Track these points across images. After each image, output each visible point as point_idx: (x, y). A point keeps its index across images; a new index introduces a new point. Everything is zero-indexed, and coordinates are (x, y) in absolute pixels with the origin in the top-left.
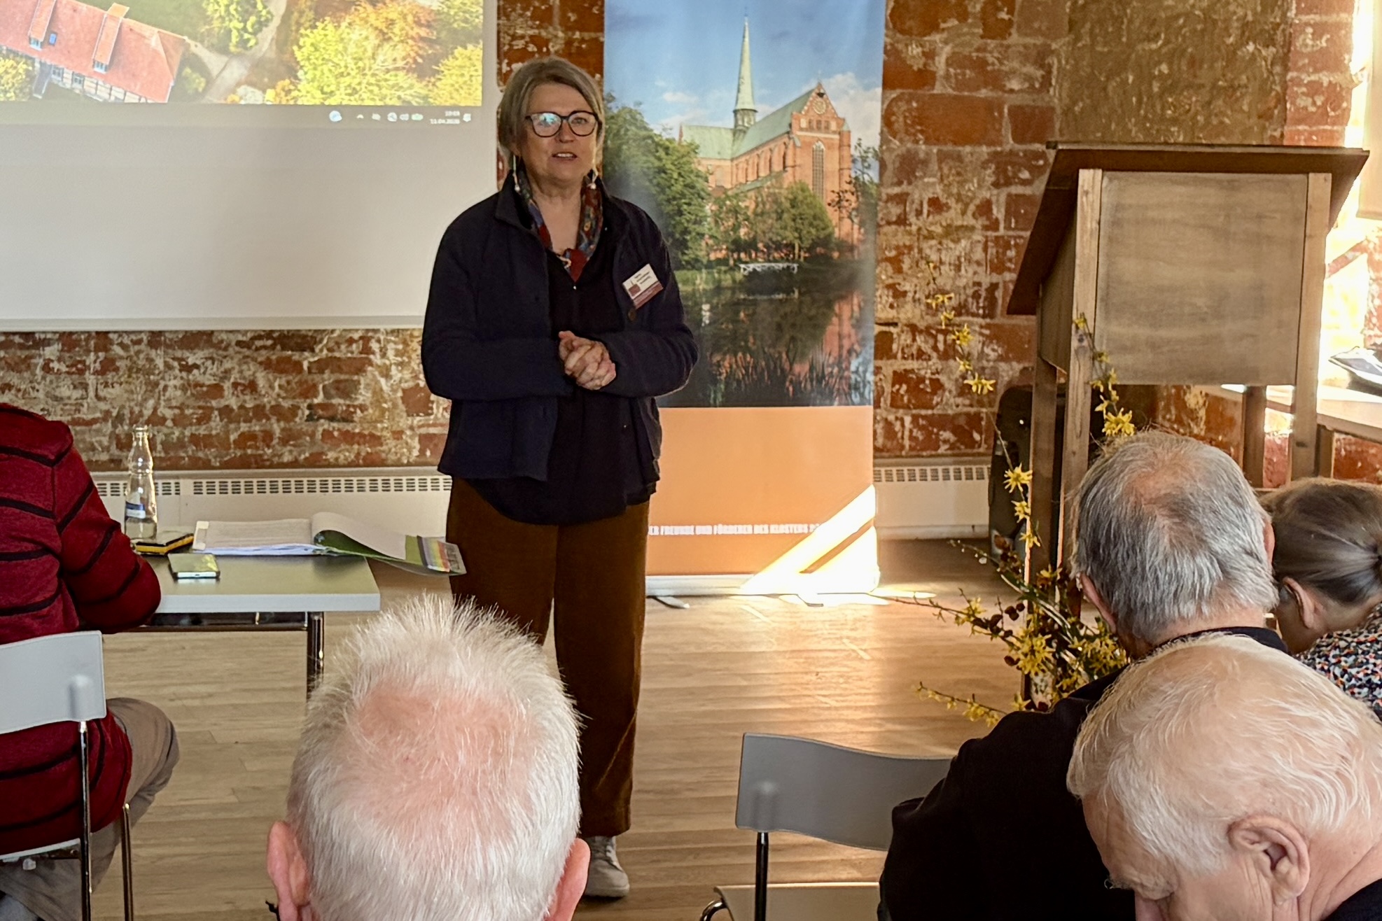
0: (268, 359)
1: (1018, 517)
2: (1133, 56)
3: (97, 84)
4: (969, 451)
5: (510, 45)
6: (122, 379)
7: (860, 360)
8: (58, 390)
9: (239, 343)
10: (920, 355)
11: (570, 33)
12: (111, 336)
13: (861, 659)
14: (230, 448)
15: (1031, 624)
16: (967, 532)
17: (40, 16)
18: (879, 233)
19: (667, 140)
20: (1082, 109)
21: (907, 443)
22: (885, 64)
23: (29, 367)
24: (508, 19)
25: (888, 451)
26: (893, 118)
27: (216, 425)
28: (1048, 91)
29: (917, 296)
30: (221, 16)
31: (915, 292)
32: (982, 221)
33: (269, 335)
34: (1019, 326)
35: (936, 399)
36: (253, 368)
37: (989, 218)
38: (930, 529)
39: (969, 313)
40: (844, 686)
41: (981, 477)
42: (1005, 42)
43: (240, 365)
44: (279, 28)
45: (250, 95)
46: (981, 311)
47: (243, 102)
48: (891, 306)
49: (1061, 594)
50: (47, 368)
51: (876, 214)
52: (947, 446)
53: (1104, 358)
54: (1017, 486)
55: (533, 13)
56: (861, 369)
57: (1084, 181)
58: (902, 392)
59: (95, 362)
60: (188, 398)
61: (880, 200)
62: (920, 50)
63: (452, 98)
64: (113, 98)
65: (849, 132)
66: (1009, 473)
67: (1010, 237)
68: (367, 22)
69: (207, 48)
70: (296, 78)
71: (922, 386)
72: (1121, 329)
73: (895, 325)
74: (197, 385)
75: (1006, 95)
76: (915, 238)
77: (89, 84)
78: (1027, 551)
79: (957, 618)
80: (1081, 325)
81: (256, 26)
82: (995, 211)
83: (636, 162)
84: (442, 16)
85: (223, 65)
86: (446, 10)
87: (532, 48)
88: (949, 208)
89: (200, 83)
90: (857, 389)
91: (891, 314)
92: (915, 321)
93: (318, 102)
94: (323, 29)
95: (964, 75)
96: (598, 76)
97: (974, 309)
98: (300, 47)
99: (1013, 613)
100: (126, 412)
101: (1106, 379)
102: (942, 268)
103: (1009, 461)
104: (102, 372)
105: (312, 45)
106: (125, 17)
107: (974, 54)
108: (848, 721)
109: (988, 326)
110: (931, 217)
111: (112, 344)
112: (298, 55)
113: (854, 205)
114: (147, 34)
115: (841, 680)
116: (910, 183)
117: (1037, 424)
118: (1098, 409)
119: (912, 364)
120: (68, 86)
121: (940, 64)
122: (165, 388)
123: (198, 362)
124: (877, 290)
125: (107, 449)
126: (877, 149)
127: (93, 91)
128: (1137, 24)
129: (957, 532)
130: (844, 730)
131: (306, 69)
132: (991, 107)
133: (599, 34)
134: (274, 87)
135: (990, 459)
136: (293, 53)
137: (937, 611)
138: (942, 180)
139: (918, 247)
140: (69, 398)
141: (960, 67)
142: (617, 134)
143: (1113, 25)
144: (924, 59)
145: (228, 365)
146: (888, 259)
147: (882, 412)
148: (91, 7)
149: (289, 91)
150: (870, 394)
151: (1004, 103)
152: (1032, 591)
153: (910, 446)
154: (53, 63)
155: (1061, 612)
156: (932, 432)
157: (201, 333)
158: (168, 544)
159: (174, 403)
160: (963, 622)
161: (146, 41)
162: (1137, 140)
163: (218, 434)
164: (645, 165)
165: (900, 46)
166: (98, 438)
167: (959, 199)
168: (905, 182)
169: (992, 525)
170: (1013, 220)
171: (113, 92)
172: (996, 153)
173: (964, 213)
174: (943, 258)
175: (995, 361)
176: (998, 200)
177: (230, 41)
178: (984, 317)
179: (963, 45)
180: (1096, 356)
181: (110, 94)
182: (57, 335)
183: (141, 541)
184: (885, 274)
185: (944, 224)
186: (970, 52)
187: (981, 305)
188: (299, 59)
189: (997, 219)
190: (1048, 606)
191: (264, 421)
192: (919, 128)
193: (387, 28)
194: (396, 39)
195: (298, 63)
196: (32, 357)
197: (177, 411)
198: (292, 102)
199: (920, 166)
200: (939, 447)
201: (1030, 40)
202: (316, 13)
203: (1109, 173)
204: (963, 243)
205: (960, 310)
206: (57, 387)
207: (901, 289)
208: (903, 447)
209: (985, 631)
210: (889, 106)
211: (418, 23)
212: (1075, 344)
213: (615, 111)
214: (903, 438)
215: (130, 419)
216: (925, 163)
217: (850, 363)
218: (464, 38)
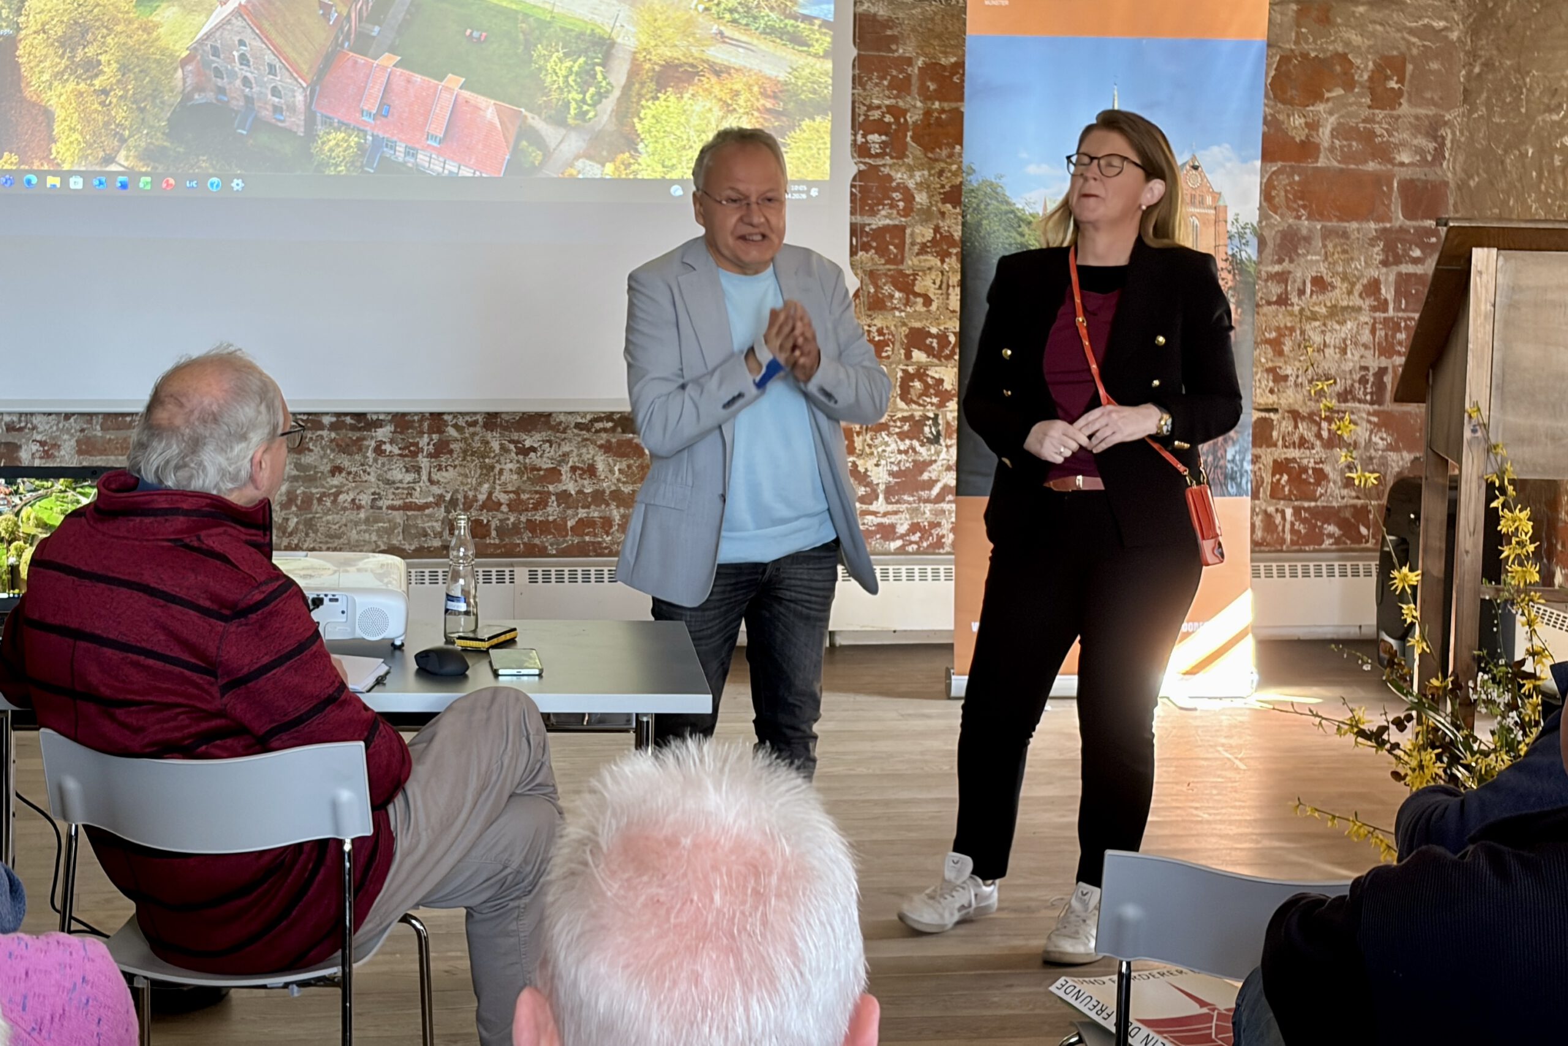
0: (608, 441)
1: (1405, 620)
2: (1533, 127)
3: (431, 157)
4: (1356, 546)
5: (867, 116)
6: (457, 463)
7: (1237, 448)
8: (390, 473)
9: (578, 426)
10: (1303, 443)
11: (929, 103)
12: (446, 417)
13: (1237, 769)
14: (567, 535)
15: (1420, 737)
16: (1353, 632)
17: (372, 87)
18: (1258, 313)
19: (1031, 215)
20: (1478, 183)
21: (1288, 537)
22: (1264, 134)
23: (360, 449)
24: (865, 89)
25: (1268, 545)
26: (1274, 193)
27: (553, 510)
28: (1441, 164)
29: (1300, 380)
30: (559, 87)
31: (1297, 377)
32: (1370, 302)
33: (609, 416)
34: (1409, 413)
35: (1320, 490)
36: (592, 452)
37: (1377, 299)
38: (1313, 629)
39: (1354, 399)
40: (1217, 798)
41: (1368, 574)
42: (1395, 113)
43: (578, 448)
44: (619, 99)
45: (588, 168)
46: (1368, 397)
47: (580, 176)
48: (1272, 391)
49: (1453, 705)
50: (379, 450)
51: (1254, 294)
52: (1331, 541)
53: (1499, 450)
54: (1404, 587)
55: (890, 83)
56: (1237, 457)
57: (1477, 261)
58: (1283, 482)
59: (428, 444)
60: (524, 482)
61: (1259, 278)
62: (1302, 121)
63: (798, 172)
64: (446, 172)
65: (1226, 207)
66: (1395, 573)
67: (1401, 318)
68: (710, 93)
69: (545, 120)
70: (636, 150)
71: (1304, 476)
72: (1519, 419)
73: (1275, 411)
74: (535, 469)
75: (1396, 169)
76: (1298, 319)
77: (422, 158)
78: (1417, 657)
79: (1339, 728)
80: (1474, 415)
81: (596, 98)
82: (1383, 291)
83: (998, 238)
84: (790, 87)
85: (560, 138)
86: (793, 80)
87: (888, 118)
88: (1334, 287)
89: (537, 156)
90: (1233, 479)
91: (1270, 400)
92: (1297, 407)
93: (658, 176)
94: (665, 100)
95: (1350, 146)
96: (958, 147)
97: (1361, 395)
98: (641, 119)
99: (1400, 724)
100: (460, 496)
101: (1501, 473)
102: (1327, 351)
103: (1395, 560)
104: (434, 455)
105: (654, 117)
106: (461, 88)
107: (1361, 125)
108: (1221, 836)
109: (1375, 413)
110: (1314, 297)
111: (447, 426)
112: (638, 127)
113: (1230, 284)
114: (483, 105)
115: (1215, 792)
116: (1291, 261)
117: (1427, 520)
118: (1494, 505)
119: (1293, 453)
120: (401, 159)
121: (1324, 136)
122: (501, 471)
123: (536, 445)
124: (1256, 373)
125: (440, 535)
126: (1255, 224)
127: (427, 165)
128: (1537, 94)
129: (1342, 633)
130: (1216, 846)
131: (646, 142)
132: (1380, 181)
133: (959, 104)
134: (613, 160)
135: (1378, 554)
136: (633, 126)
137: (1318, 720)
138: (1326, 258)
139: (1301, 328)
140: (401, 482)
141: (1346, 140)
142: (977, 209)
143: (1511, 95)
144: (1307, 131)
145: (566, 448)
146: (1268, 342)
147: (1261, 504)
148: (427, 78)
149: (630, 165)
150: (1247, 484)
151: (1394, 176)
152: (1420, 700)
153: (1292, 540)
154: (386, 136)
155: (1453, 724)
156: (1315, 526)
157: (540, 415)
158: (490, 638)
159: (510, 489)
160: (1345, 733)
161: (481, 113)
162: (1537, 217)
163: (555, 520)
164: (1007, 241)
165: (1281, 117)
166: (430, 524)
167: (1345, 278)
168: (1287, 259)
169: (1381, 625)
170: (1403, 302)
171: (447, 166)
172: (1385, 230)
173: (1350, 293)
174: (1328, 341)
175: (1383, 451)
176: (1386, 279)
177: (569, 113)
178: (1372, 403)
179: (1350, 115)
180: (1491, 449)
181: (444, 168)
182: (390, 417)
183: (461, 634)
184: (1265, 355)
185: (1329, 304)
186: (1357, 124)
187: (1369, 390)
188: (639, 132)
189: (1386, 300)
190: (1439, 718)
191: (603, 506)
192: (1301, 203)
193: (731, 99)
194: (741, 111)
195: (638, 135)
196: (364, 439)
197: (512, 496)
198: (631, 177)
199: (1302, 242)
200: (1323, 541)
201: (1422, 111)
202: (658, 83)
203: (1503, 252)
204: (1349, 324)
205: (1345, 396)
206: (390, 470)
207: (1282, 372)
208: (1283, 541)
209: (1369, 743)
210: (1270, 179)
211: (764, 94)
212: (1467, 434)
213: (975, 185)
214: (1283, 531)
215: (464, 504)
216: (1307, 240)
217: (1226, 451)
218: (810, 109)
